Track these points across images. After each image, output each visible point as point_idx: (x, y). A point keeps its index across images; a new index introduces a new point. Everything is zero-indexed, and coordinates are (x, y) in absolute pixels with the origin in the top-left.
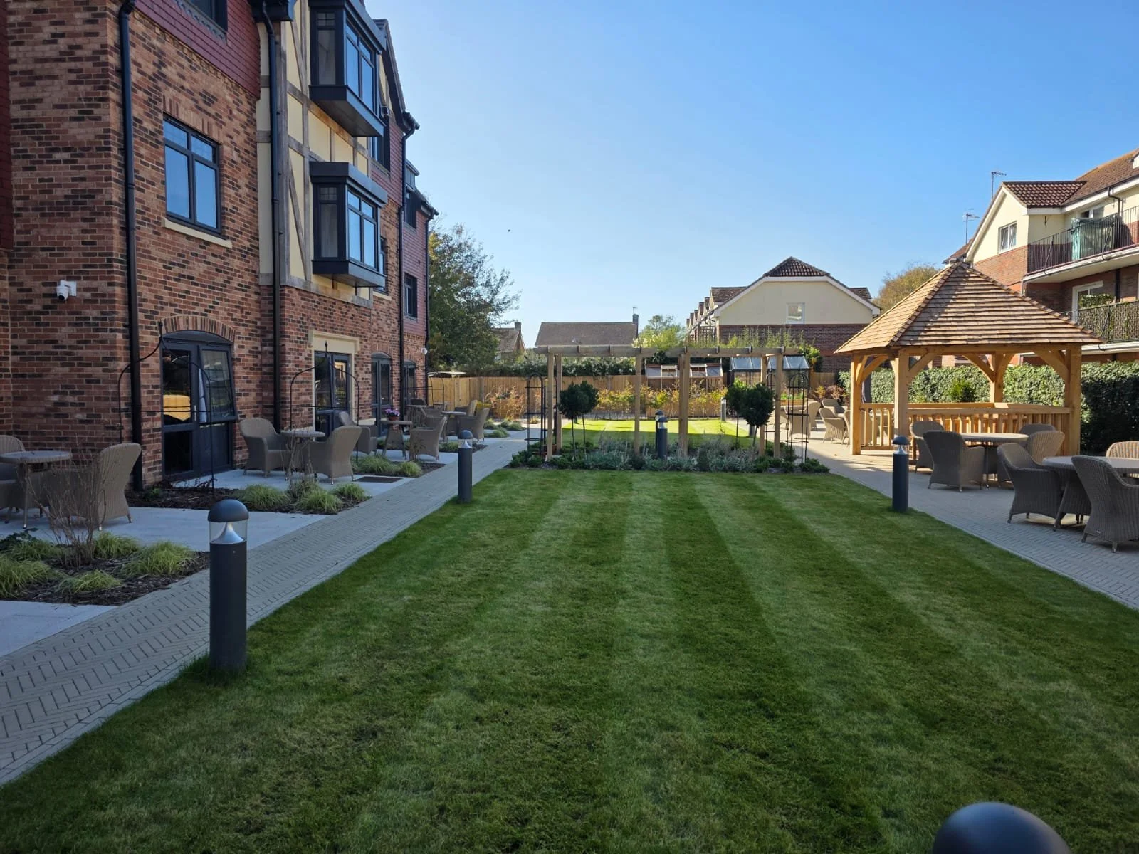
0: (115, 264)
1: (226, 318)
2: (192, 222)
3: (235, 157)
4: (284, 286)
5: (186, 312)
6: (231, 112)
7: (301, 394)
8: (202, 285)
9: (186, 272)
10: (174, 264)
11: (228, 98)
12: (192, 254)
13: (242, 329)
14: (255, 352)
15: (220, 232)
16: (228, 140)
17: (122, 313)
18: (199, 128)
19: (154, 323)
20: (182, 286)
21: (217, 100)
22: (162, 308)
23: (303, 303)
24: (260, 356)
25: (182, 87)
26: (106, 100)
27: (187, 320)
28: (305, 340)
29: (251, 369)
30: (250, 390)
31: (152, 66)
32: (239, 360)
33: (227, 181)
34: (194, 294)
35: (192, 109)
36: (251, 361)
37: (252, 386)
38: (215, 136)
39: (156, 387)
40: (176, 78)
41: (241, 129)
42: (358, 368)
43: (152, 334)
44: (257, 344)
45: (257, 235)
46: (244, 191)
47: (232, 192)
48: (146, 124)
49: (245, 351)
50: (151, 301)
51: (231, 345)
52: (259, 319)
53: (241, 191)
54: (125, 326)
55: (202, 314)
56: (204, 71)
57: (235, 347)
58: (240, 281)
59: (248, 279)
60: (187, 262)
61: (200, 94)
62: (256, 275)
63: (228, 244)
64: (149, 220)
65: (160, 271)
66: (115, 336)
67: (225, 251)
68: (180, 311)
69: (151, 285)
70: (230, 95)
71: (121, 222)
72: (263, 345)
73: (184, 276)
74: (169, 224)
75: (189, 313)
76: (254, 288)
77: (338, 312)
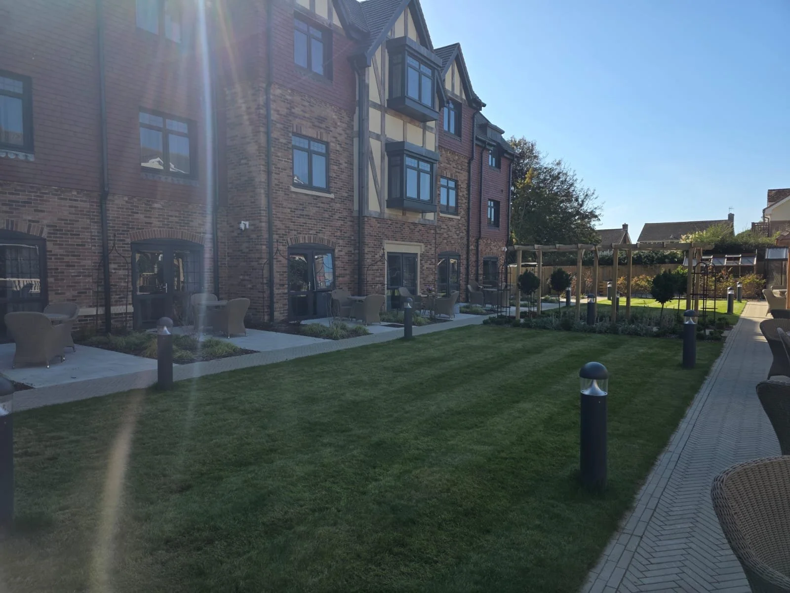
0: (262, 212)
1: (330, 236)
2: (310, 186)
3: (338, 148)
4: (364, 217)
5: (303, 234)
6: (336, 124)
7: (376, 277)
8: (315, 219)
9: (305, 213)
10: (297, 209)
11: (334, 117)
12: (309, 203)
13: (341, 242)
14: (349, 254)
15: (327, 190)
16: (334, 140)
17: (266, 236)
18: (315, 136)
19: (284, 240)
20: (302, 220)
21: (326, 119)
22: (289, 232)
23: (379, 225)
24: (353, 256)
25: (305, 117)
26: (259, 132)
27: (305, 238)
28: (380, 246)
29: (346, 263)
30: (346, 275)
31: (286, 110)
32: (339, 258)
33: (332, 162)
34: (309, 224)
35: (310, 127)
36: (346, 258)
37: (348, 272)
38: (325, 139)
39: (285, 272)
40: (301, 113)
41: (342, 132)
42: (423, 262)
43: (283, 245)
44: (352, 249)
45: (353, 189)
46: (344, 165)
47: (336, 168)
48: (281, 140)
49: (342, 253)
50: (283, 229)
51: (334, 250)
52: (353, 235)
53: (342, 166)
54: (267, 242)
55: (315, 234)
56: (318, 106)
57: (336, 251)
58: (340, 215)
59: (345, 214)
60: (305, 208)
61: (316, 118)
62: (351, 211)
63: (332, 196)
64: (282, 188)
65: (289, 213)
66: (262, 247)
67: (330, 200)
68: (300, 233)
69: (283, 221)
70: (335, 115)
71: (265, 191)
72: (354, 250)
73: (303, 215)
74: (293, 189)
75: (306, 234)
76: (349, 219)
77: (407, 229)
